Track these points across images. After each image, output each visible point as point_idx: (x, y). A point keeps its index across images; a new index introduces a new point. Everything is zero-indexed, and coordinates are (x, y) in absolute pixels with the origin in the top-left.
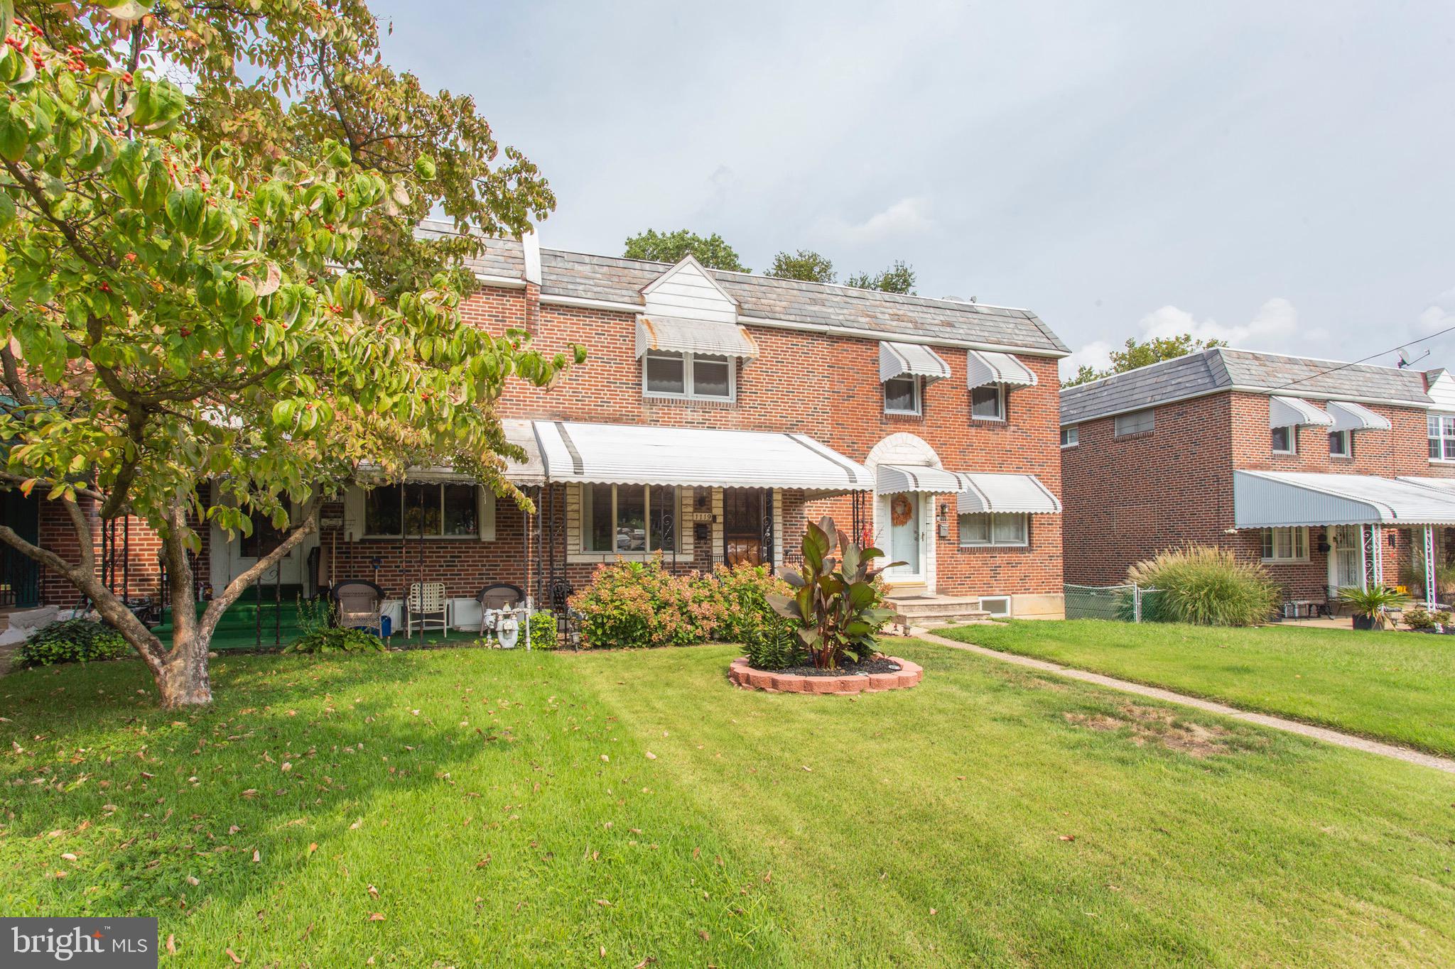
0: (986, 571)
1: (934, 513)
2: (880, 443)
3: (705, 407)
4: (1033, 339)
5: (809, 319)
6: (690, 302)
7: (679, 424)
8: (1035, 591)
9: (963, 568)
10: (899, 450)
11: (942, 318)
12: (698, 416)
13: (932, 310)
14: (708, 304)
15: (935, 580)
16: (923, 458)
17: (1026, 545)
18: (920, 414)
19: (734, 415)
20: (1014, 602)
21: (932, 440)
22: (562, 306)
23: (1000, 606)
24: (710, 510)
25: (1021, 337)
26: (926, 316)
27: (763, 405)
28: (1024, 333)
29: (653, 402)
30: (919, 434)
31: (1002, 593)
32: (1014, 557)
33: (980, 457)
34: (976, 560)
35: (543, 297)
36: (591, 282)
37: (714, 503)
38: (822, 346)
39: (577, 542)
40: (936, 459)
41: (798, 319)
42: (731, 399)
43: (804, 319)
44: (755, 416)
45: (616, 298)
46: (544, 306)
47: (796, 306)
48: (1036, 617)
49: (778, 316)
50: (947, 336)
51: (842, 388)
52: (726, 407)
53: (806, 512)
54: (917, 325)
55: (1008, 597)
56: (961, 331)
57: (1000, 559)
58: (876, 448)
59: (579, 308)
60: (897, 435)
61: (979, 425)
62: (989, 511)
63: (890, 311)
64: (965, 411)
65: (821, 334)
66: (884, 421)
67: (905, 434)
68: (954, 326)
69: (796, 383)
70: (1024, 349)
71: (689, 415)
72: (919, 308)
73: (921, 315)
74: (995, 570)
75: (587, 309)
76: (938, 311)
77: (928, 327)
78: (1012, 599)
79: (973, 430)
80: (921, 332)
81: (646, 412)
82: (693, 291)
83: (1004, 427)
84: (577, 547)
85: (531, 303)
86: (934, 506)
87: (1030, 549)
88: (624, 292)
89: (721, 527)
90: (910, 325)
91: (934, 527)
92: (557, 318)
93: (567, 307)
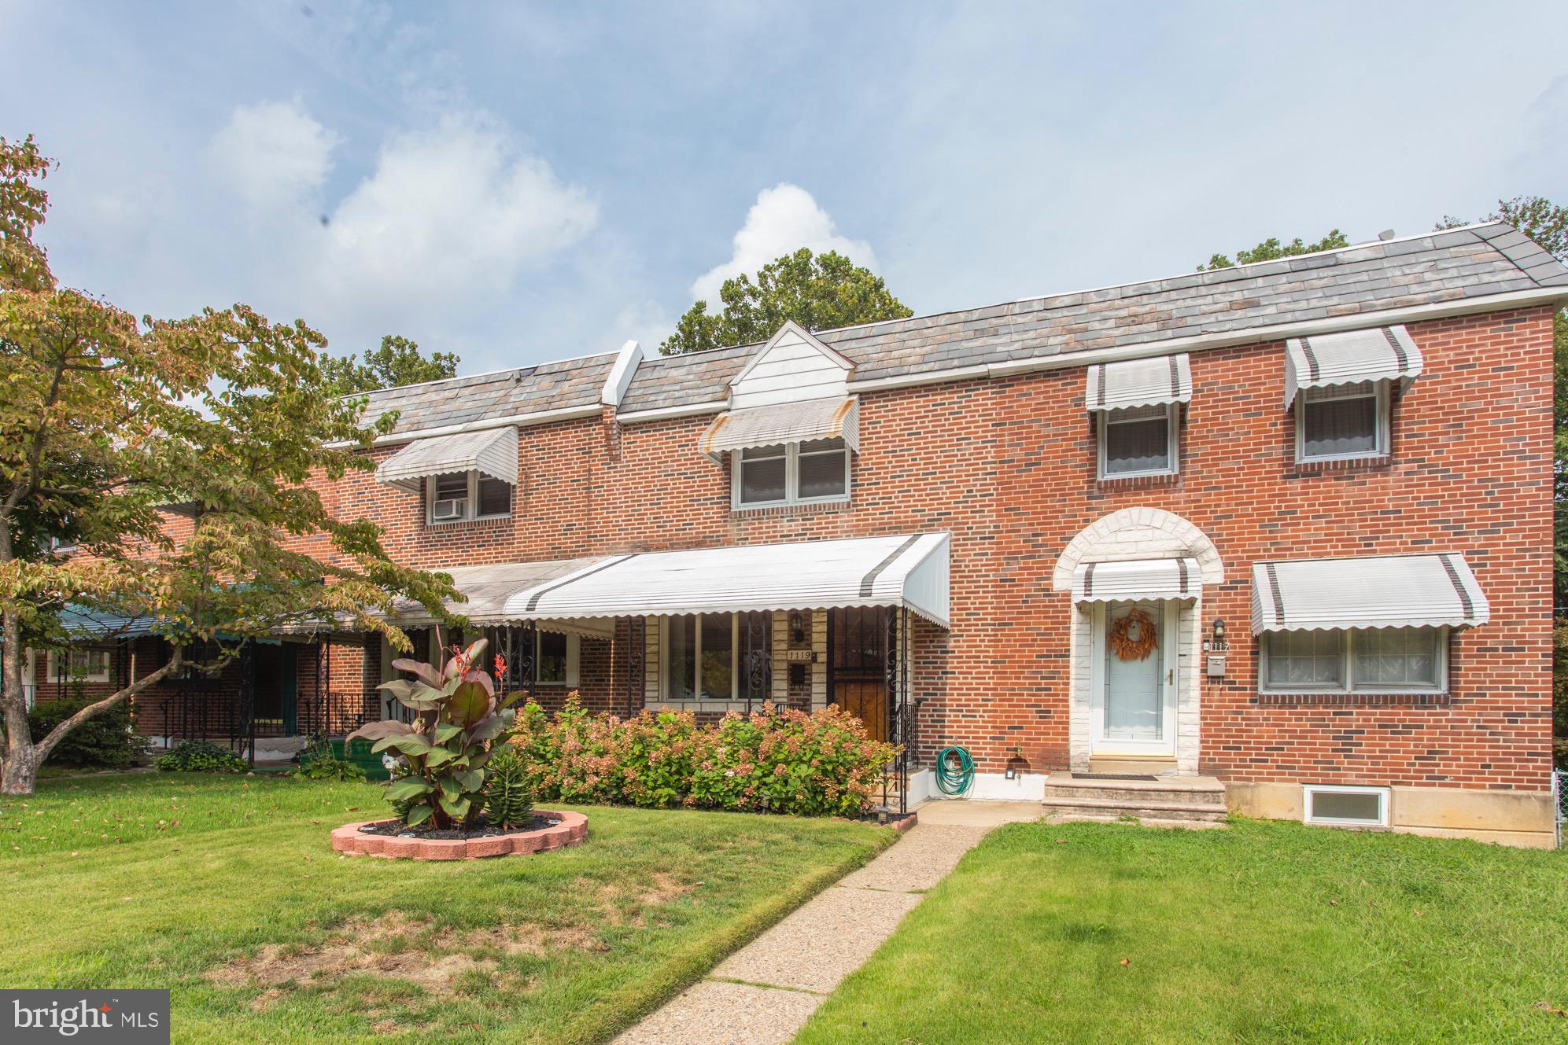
0: (1323, 740)
1: (1197, 636)
2: (1086, 531)
3: (805, 513)
4: (1473, 280)
5: (956, 362)
6: (789, 381)
7: (773, 539)
8: (1462, 781)
9: (1269, 734)
10: (1121, 536)
11: (1237, 296)
12: (796, 527)
13: (1222, 287)
14: (811, 378)
15: (1196, 752)
16: (1175, 544)
17: (1443, 690)
18: (1177, 472)
19: (845, 519)
20: (1397, 798)
21: (1196, 514)
22: (645, 423)
23: (1367, 806)
24: (809, 646)
25: (1434, 286)
26: (1200, 301)
27: (887, 499)
28: (1454, 272)
29: (740, 516)
30: (1167, 506)
31: (1366, 781)
32: (1400, 714)
33: (1316, 530)
34: (1295, 721)
35: (620, 417)
36: (678, 387)
37: (815, 637)
38: (985, 398)
39: (656, 688)
40: (1205, 542)
41: (937, 366)
42: (845, 498)
43: (948, 364)
44: (875, 517)
45: (697, 399)
46: (626, 427)
47: (945, 347)
48: (1460, 835)
49: (906, 369)
50: (1228, 326)
51: (1018, 454)
52: (833, 510)
53: (952, 644)
54: (1165, 323)
55: (1384, 794)
56: (1271, 310)
57: (1356, 718)
58: (1077, 539)
59: (663, 420)
60: (1122, 513)
61: (1313, 472)
62: (1276, 629)
63: (1124, 313)
64: (1277, 450)
65: (982, 380)
66: (1096, 492)
67: (1135, 510)
68: (1258, 305)
69: (938, 458)
70: (1432, 307)
71: (785, 526)
72: (1193, 292)
73: (1189, 302)
74: (1347, 741)
75: (670, 420)
76: (1231, 287)
77: (1190, 321)
78: (1393, 794)
79: (1297, 485)
80: (1169, 333)
81: (732, 529)
82: (793, 366)
83: (1380, 467)
84: (656, 694)
85: (608, 427)
86: (1197, 625)
87: (1450, 699)
88: (710, 390)
89: (824, 668)
90: (1154, 326)
91: (1196, 661)
92: (639, 437)
93: (650, 422)
